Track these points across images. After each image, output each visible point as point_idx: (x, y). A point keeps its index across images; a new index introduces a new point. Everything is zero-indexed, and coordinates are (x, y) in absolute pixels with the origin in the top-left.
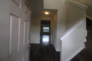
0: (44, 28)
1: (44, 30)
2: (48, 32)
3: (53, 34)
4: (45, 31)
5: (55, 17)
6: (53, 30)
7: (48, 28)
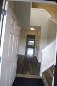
0: (30, 42)
1: (29, 43)
2: (33, 45)
3: (37, 47)
4: (30, 45)
5: (39, 32)
6: (37, 44)
7: (33, 42)
